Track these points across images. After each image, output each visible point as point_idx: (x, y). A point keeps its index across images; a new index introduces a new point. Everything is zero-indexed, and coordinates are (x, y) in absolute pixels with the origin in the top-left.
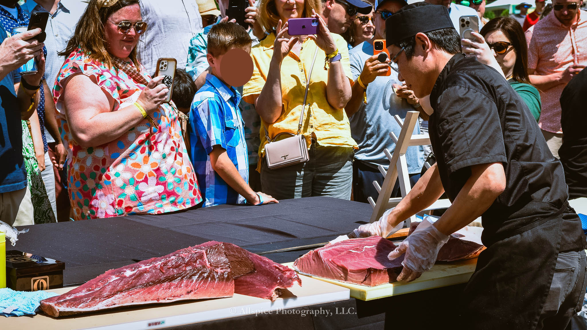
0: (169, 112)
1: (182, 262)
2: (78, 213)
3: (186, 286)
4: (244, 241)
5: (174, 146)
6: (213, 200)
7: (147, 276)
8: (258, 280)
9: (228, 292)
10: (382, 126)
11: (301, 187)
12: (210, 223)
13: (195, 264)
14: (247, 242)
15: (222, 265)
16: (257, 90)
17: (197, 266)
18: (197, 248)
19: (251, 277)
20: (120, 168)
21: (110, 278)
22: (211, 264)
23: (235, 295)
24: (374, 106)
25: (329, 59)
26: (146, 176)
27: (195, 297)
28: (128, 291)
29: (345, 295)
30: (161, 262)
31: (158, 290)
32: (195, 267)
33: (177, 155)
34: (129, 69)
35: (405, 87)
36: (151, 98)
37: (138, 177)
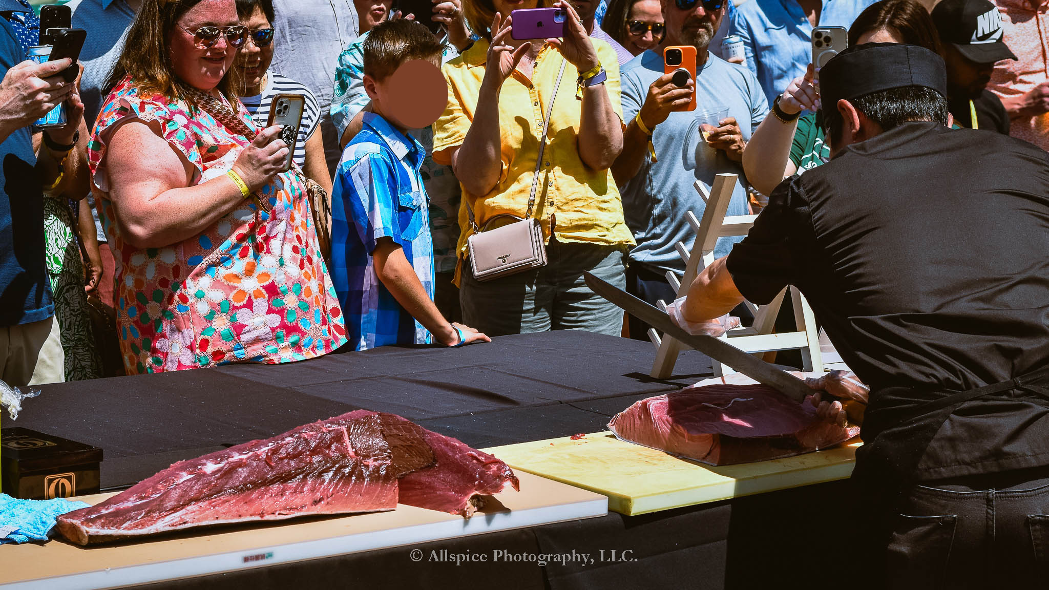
0: (291, 184)
1: (305, 448)
2: (132, 364)
3: (313, 490)
4: (424, 411)
5: (298, 245)
6: (373, 336)
7: (243, 472)
8: (440, 480)
9: (387, 502)
10: (681, 199)
11: (531, 312)
12: (366, 378)
13: (327, 451)
14: (429, 412)
15: (377, 452)
16: (457, 139)
17: (332, 454)
18: (332, 423)
19: (429, 475)
20: (205, 281)
21: (177, 476)
22: (356, 451)
23: (400, 506)
25: (584, 81)
26: (250, 297)
27: (328, 509)
28: (208, 499)
29: (598, 508)
30: (266, 448)
31: (262, 498)
32: (328, 457)
33: (305, 261)
34: (218, 107)
35: (724, 128)
36: (258, 165)
37: (236, 298)
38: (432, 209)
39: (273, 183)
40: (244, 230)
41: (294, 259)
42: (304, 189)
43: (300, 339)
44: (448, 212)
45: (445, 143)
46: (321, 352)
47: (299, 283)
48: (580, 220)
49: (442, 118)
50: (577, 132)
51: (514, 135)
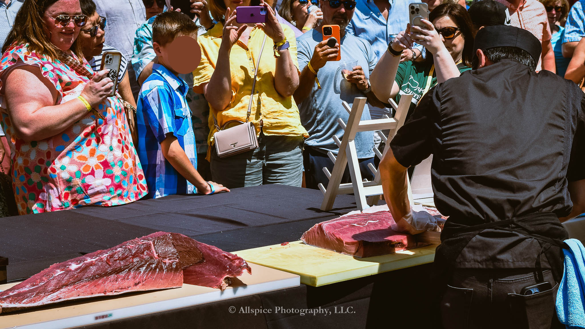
0: (115, 104)
1: (128, 254)
2: (23, 208)
3: (134, 278)
4: (194, 231)
5: (121, 139)
6: (163, 190)
7: (93, 269)
8: (207, 269)
9: (177, 283)
10: (333, 111)
11: (251, 175)
12: (160, 214)
14: (197, 232)
15: (170, 255)
16: (206, 79)
17: (145, 257)
18: (144, 239)
19: (200, 267)
20: (66, 160)
21: (54, 272)
22: (159, 254)
23: (185, 285)
24: (323, 92)
25: (277, 47)
26: (93, 169)
27: (143, 288)
28: (73, 285)
29: (295, 282)
30: (108, 254)
31: (105, 283)
32: (142, 259)
33: (124, 148)
34: (71, 60)
35: (355, 72)
36: (96, 92)
37: (84, 169)
38: (193, 118)
39: (105, 103)
40: (88, 130)
41: (119, 147)
42: (123, 107)
43: (122, 192)
44: (203, 120)
45: (200, 81)
46: (133, 200)
47: (122, 160)
48: (277, 123)
49: (199, 67)
50: (274, 74)
51: (238, 76)
